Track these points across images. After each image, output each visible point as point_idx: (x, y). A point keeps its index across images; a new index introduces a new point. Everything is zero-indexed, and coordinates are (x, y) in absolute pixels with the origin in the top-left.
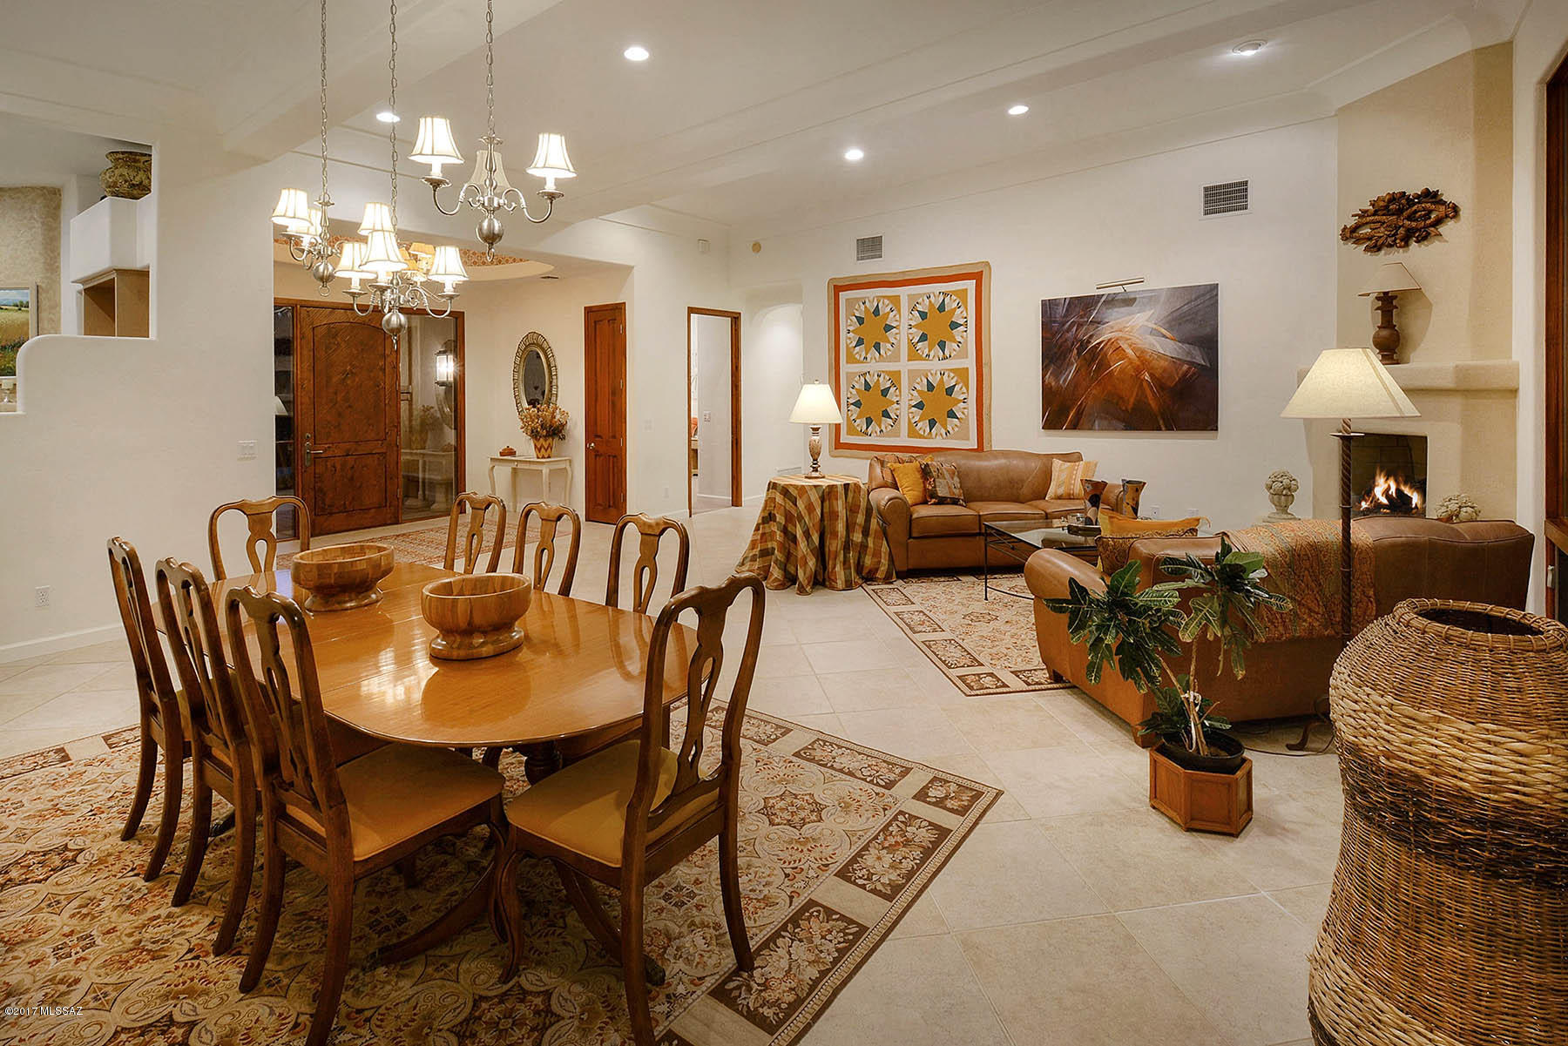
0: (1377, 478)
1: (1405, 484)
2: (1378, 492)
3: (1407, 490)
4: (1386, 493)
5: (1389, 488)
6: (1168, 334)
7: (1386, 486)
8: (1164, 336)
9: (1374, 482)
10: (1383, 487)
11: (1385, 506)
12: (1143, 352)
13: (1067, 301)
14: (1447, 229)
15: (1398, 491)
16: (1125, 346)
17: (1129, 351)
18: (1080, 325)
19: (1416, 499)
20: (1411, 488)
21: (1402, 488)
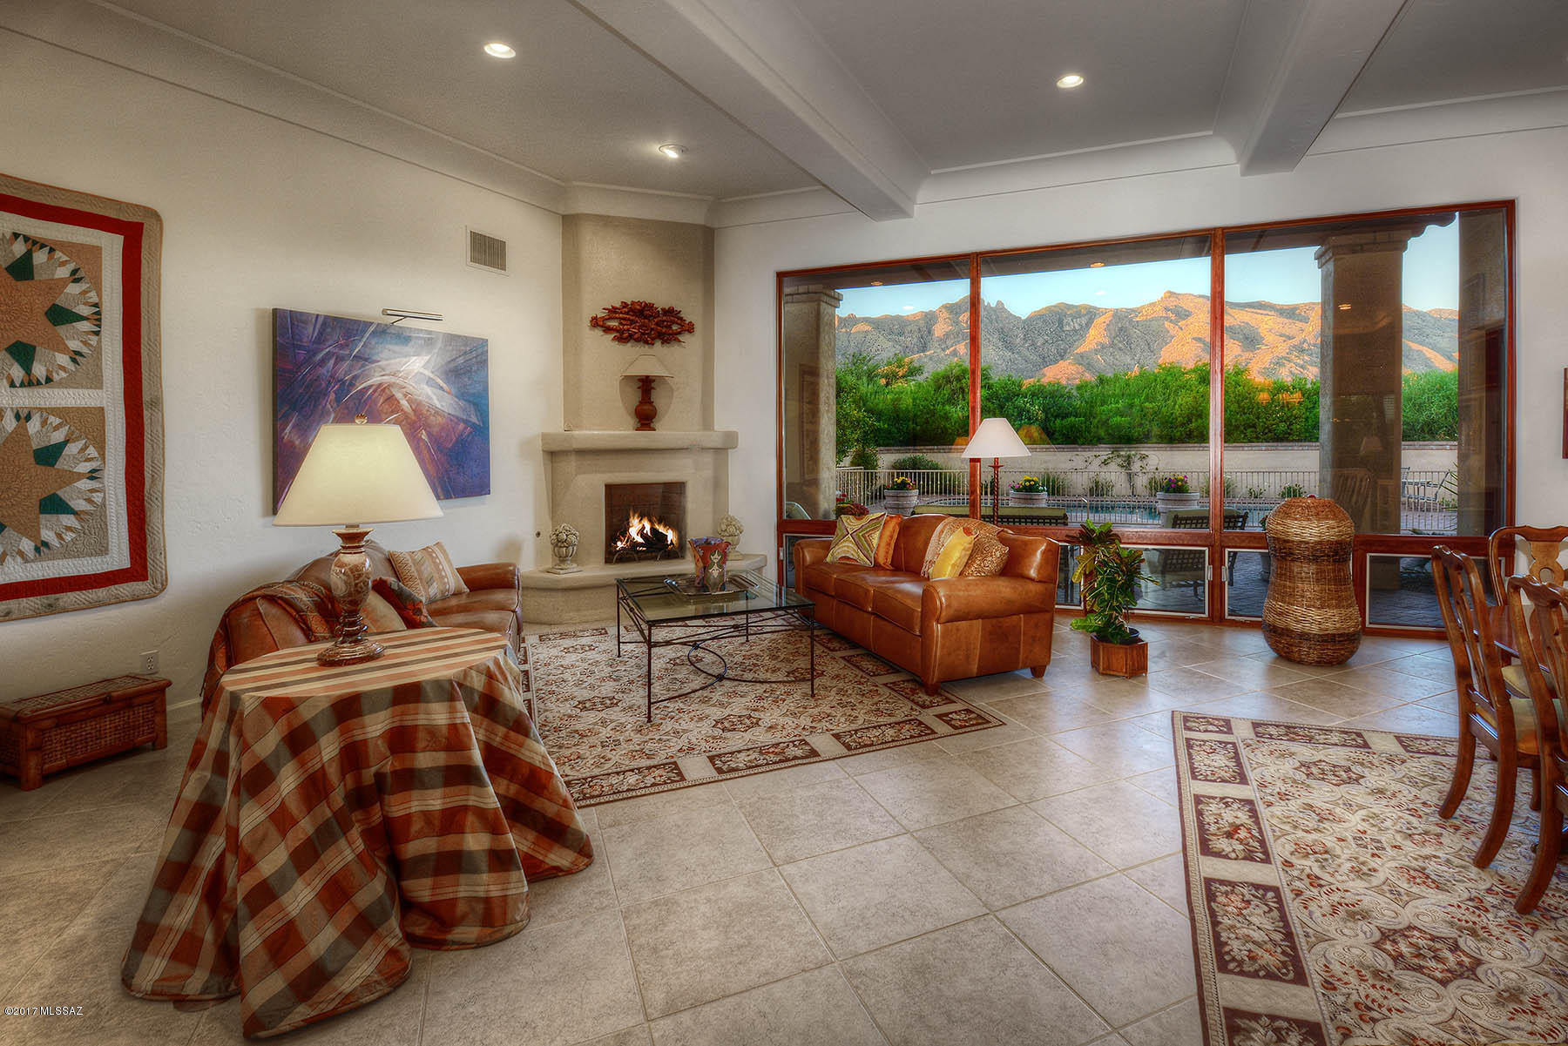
0: (631, 519)
1: (659, 523)
2: (633, 531)
3: (661, 529)
4: (641, 532)
5: (644, 528)
6: (444, 386)
7: (641, 526)
8: (441, 388)
9: (628, 523)
10: (637, 528)
11: (641, 545)
12: (419, 404)
13: (320, 320)
14: (684, 337)
15: (652, 529)
16: (399, 396)
17: (404, 403)
18: (339, 359)
19: (671, 536)
20: (665, 526)
21: (657, 527)
